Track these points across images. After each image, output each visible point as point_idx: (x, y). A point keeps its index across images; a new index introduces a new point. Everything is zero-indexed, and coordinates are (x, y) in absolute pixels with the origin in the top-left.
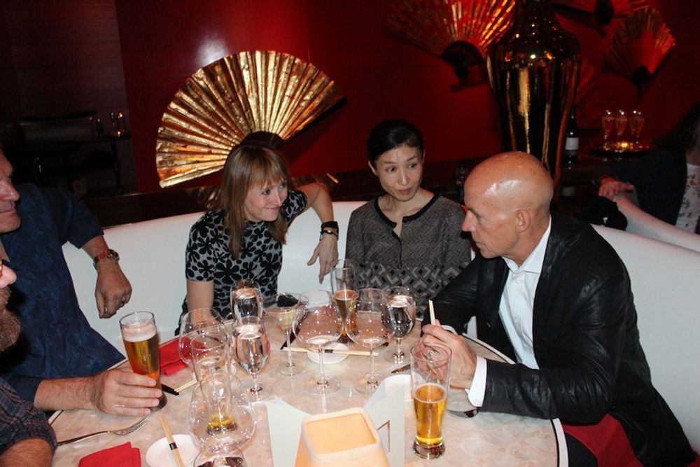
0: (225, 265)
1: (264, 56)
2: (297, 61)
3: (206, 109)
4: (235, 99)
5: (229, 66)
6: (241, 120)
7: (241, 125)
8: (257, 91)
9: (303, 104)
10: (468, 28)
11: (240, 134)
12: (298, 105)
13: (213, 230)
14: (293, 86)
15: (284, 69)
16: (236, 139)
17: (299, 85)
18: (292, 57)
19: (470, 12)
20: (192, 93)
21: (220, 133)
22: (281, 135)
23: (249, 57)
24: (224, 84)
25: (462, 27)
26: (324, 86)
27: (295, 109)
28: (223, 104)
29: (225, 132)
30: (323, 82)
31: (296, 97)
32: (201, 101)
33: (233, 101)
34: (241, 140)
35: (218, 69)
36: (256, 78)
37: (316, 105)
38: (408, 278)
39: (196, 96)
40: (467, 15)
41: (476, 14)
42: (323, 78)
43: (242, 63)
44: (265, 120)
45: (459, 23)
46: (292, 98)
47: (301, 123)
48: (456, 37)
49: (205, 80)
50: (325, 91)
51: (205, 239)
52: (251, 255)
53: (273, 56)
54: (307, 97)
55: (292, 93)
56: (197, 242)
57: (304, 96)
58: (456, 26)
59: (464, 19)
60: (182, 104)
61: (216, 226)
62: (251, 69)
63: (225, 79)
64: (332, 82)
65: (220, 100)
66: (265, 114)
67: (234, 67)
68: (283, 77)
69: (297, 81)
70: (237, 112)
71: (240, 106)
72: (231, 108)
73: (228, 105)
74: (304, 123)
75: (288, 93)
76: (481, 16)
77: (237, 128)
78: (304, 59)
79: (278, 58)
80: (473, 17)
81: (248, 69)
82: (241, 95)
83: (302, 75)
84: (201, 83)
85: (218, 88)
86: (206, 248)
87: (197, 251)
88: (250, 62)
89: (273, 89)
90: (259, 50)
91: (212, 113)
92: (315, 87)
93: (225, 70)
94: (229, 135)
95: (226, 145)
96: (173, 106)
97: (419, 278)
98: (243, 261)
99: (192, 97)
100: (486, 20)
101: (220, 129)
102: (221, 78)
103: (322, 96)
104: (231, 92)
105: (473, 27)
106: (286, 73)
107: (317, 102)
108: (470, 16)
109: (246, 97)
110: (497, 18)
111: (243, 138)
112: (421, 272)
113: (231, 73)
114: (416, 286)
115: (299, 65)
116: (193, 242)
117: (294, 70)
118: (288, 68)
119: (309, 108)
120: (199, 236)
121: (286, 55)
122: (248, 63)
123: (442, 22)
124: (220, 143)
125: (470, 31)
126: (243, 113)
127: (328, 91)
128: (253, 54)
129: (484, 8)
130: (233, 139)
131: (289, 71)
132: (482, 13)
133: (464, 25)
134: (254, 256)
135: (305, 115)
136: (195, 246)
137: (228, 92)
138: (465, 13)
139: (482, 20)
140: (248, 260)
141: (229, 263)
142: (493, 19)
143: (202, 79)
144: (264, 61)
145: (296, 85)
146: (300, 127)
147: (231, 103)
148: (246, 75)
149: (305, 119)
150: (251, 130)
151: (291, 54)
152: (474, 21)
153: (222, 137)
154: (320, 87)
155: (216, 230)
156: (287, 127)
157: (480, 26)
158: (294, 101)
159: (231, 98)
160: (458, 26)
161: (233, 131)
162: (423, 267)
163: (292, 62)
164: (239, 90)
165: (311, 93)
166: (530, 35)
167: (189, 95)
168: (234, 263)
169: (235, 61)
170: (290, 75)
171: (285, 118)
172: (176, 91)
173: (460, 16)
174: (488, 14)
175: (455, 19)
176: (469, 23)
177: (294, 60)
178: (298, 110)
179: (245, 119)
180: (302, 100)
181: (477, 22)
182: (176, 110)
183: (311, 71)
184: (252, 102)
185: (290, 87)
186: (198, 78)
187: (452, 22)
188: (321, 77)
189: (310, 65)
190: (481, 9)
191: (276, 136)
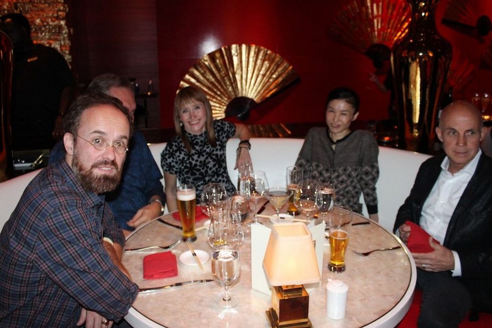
0: (188, 165)
1: (248, 48)
2: (269, 52)
3: (208, 80)
4: (227, 75)
5: (224, 53)
6: (230, 89)
7: (230, 92)
8: (242, 70)
9: (271, 80)
10: (385, 35)
11: (229, 98)
12: (268, 81)
13: (176, 144)
14: (265, 68)
15: (260, 57)
16: (226, 101)
17: (269, 67)
18: (266, 50)
19: (387, 24)
20: (200, 69)
21: (216, 96)
22: (255, 100)
23: (238, 48)
24: (221, 65)
25: (380, 34)
26: (285, 69)
27: (266, 83)
28: (219, 78)
29: (219, 96)
30: (285, 67)
31: (267, 75)
32: (205, 75)
33: (226, 76)
34: (229, 101)
35: (218, 55)
36: (241, 62)
37: (279, 82)
38: (336, 174)
39: (202, 72)
40: (384, 26)
41: (391, 26)
42: (285, 64)
43: (233, 52)
44: (246, 89)
45: (378, 30)
46: (264, 76)
47: (268, 93)
48: (376, 40)
49: (209, 61)
50: (286, 72)
51: (171, 151)
52: (203, 156)
53: (253, 48)
54: (274, 76)
55: (265, 72)
56: (167, 152)
57: (272, 75)
58: (376, 33)
59: (383, 29)
60: (193, 76)
61: (178, 141)
62: (239, 56)
63: (221, 61)
64: (291, 67)
65: (217, 75)
66: (246, 85)
67: (228, 54)
68: (259, 62)
69: (268, 65)
70: (228, 83)
71: (230, 79)
72: (224, 80)
73: (223, 78)
74: (271, 93)
75: (262, 73)
76: (394, 27)
77: (227, 93)
78: (273, 50)
79: (257, 50)
80: (388, 28)
81: (237, 56)
82: (231, 72)
83: (271, 61)
84: (207, 63)
85: (216, 67)
86: (172, 155)
87: (167, 157)
88: (238, 51)
89: (252, 69)
90: (245, 43)
91: (212, 83)
92: (280, 69)
93: (222, 56)
94: (222, 98)
95: (219, 104)
96: (187, 77)
97: (344, 174)
98: (199, 160)
99: (200, 72)
100: (397, 30)
101: (216, 93)
102: (219, 60)
103: (284, 76)
104: (225, 70)
105: (388, 34)
106: (261, 59)
107: (280, 79)
108: (386, 27)
109: (234, 74)
110: (405, 29)
111: (231, 100)
112: (345, 170)
113: (226, 58)
114: (340, 179)
115: (270, 55)
116: (165, 152)
117: (267, 57)
118: (263, 56)
119: (275, 83)
120: (168, 148)
121: (262, 48)
122: (237, 52)
123: (367, 30)
124: (215, 102)
125: (386, 37)
126: (231, 84)
127: (288, 73)
128: (240, 46)
129: (396, 22)
130: (224, 100)
131: (263, 58)
132: (395, 25)
133: (382, 33)
134: (205, 156)
135: (272, 87)
136: (166, 154)
137: (223, 70)
138: (383, 25)
139: (395, 31)
140: (202, 159)
141: (190, 163)
142: (403, 30)
143: (207, 61)
144: (247, 51)
145: (267, 68)
146: (268, 95)
147: (224, 77)
148: (236, 60)
149: (272, 90)
150: (236, 95)
151: (265, 47)
152: (389, 30)
153: (217, 99)
154: (283, 70)
155: (179, 144)
156: (259, 95)
157: (393, 34)
158: (265, 78)
159: (225, 74)
160: (378, 34)
161: (224, 95)
162: (346, 167)
163: (265, 53)
164: (230, 69)
165: (277, 73)
166: (419, 41)
167: (197, 70)
168: (194, 162)
169: (229, 51)
170: (263, 61)
171: (259, 89)
172: (190, 68)
173: (379, 27)
174: (399, 26)
175: (376, 29)
176: (386, 31)
177: (267, 51)
178: (268, 84)
179: (233, 88)
180: (270, 78)
181: (391, 31)
182: (189, 80)
183: (277, 59)
184: (238, 77)
185: (263, 69)
186: (204, 60)
187: (374, 31)
188: (284, 63)
189: (278, 55)
190: (394, 22)
191: (252, 100)
